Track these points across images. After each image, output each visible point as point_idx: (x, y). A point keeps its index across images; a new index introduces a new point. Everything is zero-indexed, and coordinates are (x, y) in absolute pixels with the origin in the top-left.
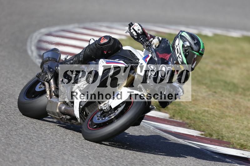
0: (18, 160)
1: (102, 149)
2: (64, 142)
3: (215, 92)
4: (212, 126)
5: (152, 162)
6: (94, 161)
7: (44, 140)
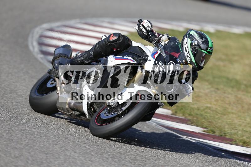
0: (20, 156)
1: (104, 145)
2: (66, 138)
3: (218, 89)
4: (215, 123)
5: (155, 159)
6: (96, 157)
7: (46, 136)
